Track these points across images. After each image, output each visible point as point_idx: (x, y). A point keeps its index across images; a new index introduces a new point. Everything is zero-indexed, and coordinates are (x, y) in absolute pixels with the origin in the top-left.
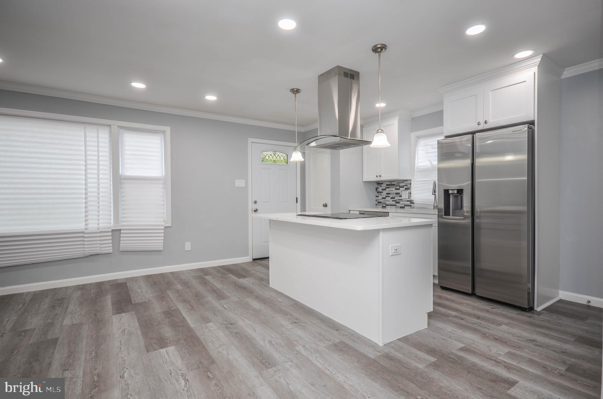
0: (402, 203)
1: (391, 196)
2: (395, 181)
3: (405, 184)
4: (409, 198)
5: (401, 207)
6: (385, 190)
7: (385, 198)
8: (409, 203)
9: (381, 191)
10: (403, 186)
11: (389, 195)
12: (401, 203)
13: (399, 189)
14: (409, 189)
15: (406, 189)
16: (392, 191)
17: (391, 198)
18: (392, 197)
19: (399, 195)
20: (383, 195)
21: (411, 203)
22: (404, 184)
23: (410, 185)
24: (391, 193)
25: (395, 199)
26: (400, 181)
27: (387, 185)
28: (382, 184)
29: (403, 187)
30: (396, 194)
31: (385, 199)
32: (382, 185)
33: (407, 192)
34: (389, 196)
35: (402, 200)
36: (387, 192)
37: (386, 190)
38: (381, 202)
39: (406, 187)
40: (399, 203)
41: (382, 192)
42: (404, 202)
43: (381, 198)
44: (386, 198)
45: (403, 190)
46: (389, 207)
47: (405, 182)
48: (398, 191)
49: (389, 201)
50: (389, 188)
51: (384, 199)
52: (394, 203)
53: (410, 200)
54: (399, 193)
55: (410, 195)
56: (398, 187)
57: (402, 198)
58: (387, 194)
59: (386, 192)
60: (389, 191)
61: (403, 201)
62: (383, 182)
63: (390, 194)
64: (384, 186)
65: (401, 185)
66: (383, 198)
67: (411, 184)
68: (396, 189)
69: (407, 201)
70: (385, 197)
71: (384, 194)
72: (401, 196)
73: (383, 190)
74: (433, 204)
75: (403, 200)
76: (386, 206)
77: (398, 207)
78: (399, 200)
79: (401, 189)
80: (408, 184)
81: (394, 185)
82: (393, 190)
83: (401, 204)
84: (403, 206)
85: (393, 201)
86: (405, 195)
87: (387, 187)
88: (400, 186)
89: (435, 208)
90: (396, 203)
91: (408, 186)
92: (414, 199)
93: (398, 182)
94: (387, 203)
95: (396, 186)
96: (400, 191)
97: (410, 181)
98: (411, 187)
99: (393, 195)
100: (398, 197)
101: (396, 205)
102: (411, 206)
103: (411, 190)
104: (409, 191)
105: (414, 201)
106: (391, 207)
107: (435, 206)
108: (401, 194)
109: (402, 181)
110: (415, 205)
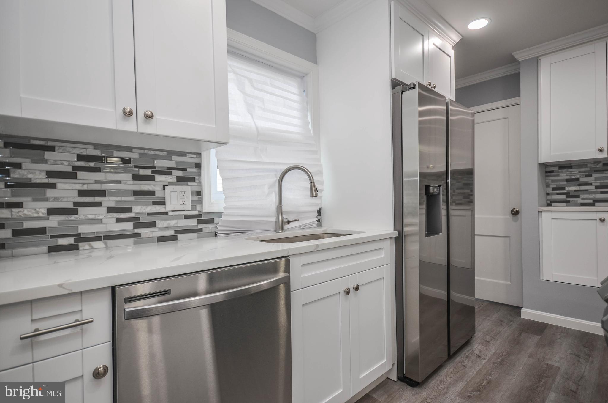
0: (164, 227)
1: (109, 201)
3: (177, 162)
4: (194, 208)
5: (160, 239)
6: (71, 175)
7: (73, 211)
8: (193, 223)
9: (46, 181)
10: (169, 168)
11: (98, 199)
12: (160, 223)
13: (151, 178)
14: (193, 180)
15: (181, 180)
16: (119, 182)
17: (111, 210)
18: (113, 205)
19: (152, 199)
20: (56, 199)
21: (199, 222)
22: (172, 164)
23: (195, 170)
24: (110, 191)
25: (131, 212)
26: (152, 152)
27: (80, 158)
28: (52, 149)
29: (168, 172)
30: (136, 193)
31: (73, 217)
32: (48, 155)
33: (188, 188)
34: (99, 204)
35: (166, 213)
36: (85, 187)
37: (75, 178)
38: (42, 231)
39: (180, 173)
40: (152, 225)
41: (53, 186)
42: (173, 223)
43: (45, 211)
44: (80, 210)
45: (170, 184)
46: (98, 244)
47: (175, 158)
48: (145, 186)
49: (99, 221)
50: (97, 170)
51: (62, 218)
52: (128, 226)
53: (195, 213)
54: (152, 193)
55: (196, 198)
56: (148, 172)
57: (168, 207)
58: (82, 193)
59: (79, 187)
60: (97, 182)
61: (172, 218)
62: (50, 144)
63: (102, 193)
64: (63, 160)
65: (160, 164)
66: (51, 212)
67: (198, 166)
68: (136, 178)
69: (187, 217)
70: (71, 206)
72: (162, 202)
73: (50, 174)
74: (274, 219)
75: (170, 213)
76: (80, 244)
78: (149, 214)
79: (158, 178)
80: (190, 164)
83: (161, 229)
84: (172, 233)
85: (119, 220)
86: (177, 198)
87: (81, 164)
88: (155, 168)
89: (282, 229)
90: (136, 226)
91: (189, 170)
92: (216, 209)
93: (146, 152)
94: (84, 229)
95: (136, 167)
96: (154, 185)
97: (195, 156)
98: (200, 175)
99: (119, 199)
100: (147, 205)
101: (138, 235)
102: (201, 230)
103: (200, 184)
104: (192, 186)
105: (220, 214)
106: (110, 242)
107: (281, 225)
108: (159, 194)
109: (161, 153)
110: (220, 226)
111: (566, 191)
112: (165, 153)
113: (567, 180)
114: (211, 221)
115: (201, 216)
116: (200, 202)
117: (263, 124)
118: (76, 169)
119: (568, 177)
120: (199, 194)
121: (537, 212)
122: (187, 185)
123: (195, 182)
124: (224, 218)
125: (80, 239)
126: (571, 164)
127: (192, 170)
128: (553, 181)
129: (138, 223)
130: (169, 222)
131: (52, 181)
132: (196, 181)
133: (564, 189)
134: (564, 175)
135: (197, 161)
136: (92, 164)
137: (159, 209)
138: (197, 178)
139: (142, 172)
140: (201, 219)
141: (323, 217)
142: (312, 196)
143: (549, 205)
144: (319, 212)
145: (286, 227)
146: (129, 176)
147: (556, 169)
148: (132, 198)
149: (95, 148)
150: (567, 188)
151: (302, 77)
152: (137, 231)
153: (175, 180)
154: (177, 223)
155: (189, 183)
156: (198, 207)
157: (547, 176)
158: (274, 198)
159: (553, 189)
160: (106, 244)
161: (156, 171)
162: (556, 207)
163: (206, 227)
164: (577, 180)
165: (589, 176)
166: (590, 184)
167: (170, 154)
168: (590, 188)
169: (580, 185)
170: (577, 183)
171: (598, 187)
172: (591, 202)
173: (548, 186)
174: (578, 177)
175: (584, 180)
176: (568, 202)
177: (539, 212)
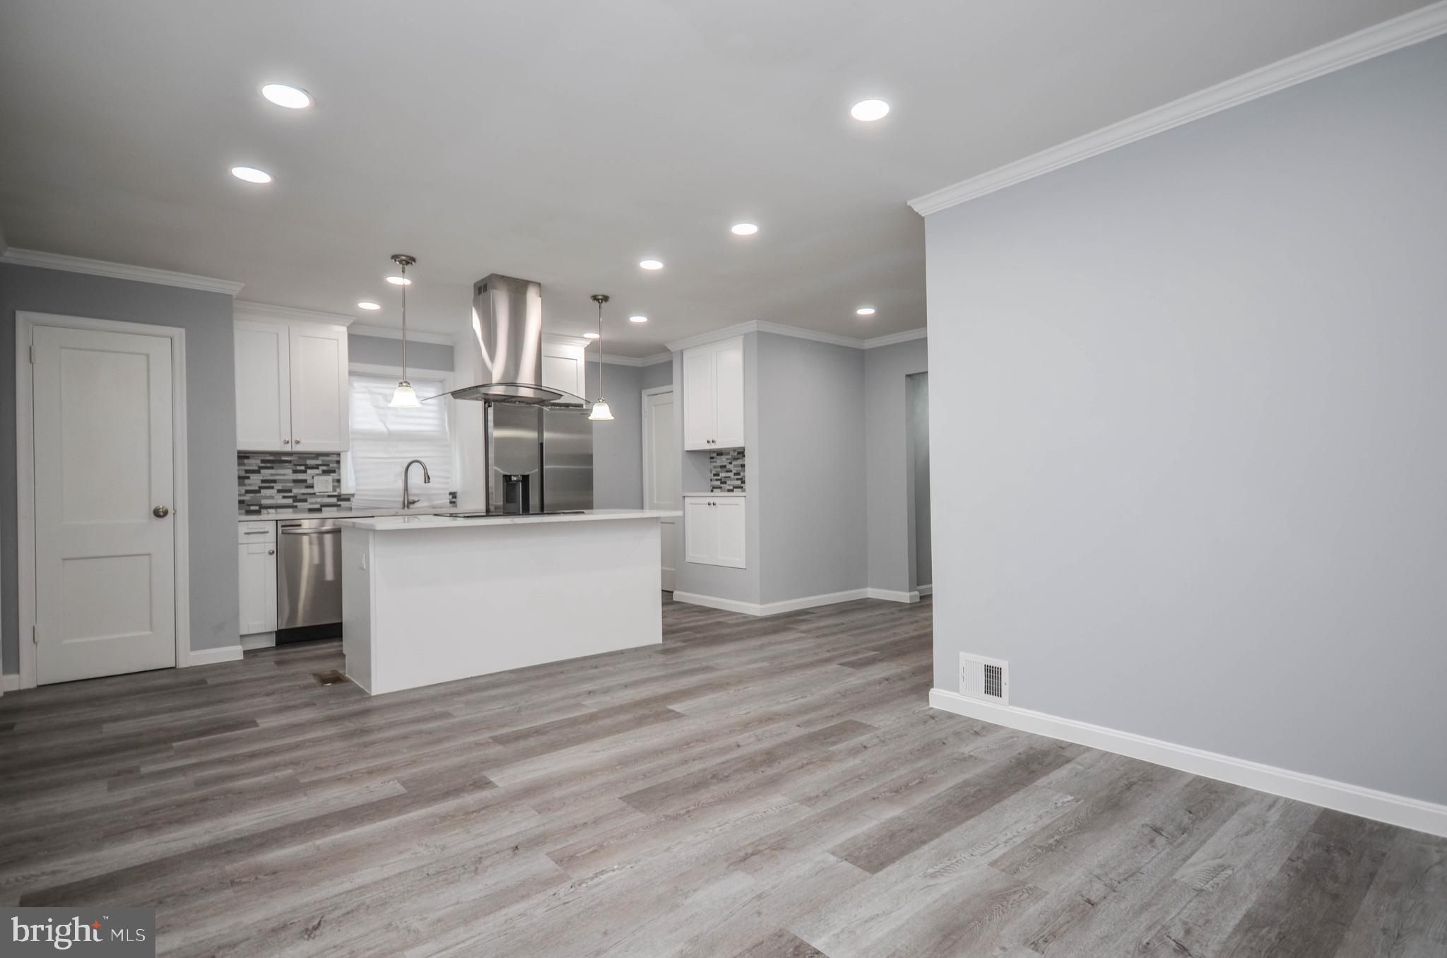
0: (313, 502)
1: (278, 486)
3: (323, 461)
4: (334, 490)
5: (311, 510)
6: (258, 472)
7: (258, 492)
8: (334, 500)
9: (244, 475)
10: (316, 465)
11: (272, 485)
12: (310, 500)
13: (305, 472)
14: (334, 472)
15: (325, 472)
16: (284, 475)
17: (279, 491)
18: (280, 488)
19: (305, 484)
20: (250, 485)
21: (339, 500)
22: (318, 462)
23: (335, 465)
24: (279, 480)
25: (292, 492)
26: (305, 455)
27: (263, 461)
28: (248, 458)
29: (316, 467)
30: (295, 481)
31: (258, 495)
33: (330, 478)
34: (272, 488)
35: (315, 494)
36: (265, 478)
37: (260, 473)
39: (325, 468)
40: (305, 501)
41: (248, 478)
42: (319, 500)
43: (244, 491)
44: (262, 491)
45: (317, 475)
46: (272, 511)
47: (320, 458)
48: (301, 476)
49: (272, 497)
50: (272, 468)
51: (252, 495)
52: (290, 501)
53: (336, 494)
54: (305, 481)
55: (336, 484)
56: (303, 468)
57: (316, 490)
58: (263, 481)
59: (261, 478)
60: (272, 475)
61: (318, 497)
62: (247, 455)
63: (274, 481)
64: (253, 463)
65: (310, 462)
66: (247, 492)
67: (338, 462)
68: (295, 472)
69: (329, 496)
70: (259, 488)
71: (255, 480)
72: (312, 487)
73: (249, 471)
74: (402, 499)
75: (317, 494)
77: (302, 511)
78: (303, 494)
79: (309, 471)
80: (332, 462)
81: (289, 462)
82: (286, 474)
84: (318, 506)
85: (284, 497)
86: (322, 484)
87: (263, 465)
88: (307, 465)
89: (408, 507)
90: (294, 501)
91: (331, 465)
92: (351, 491)
93: (302, 455)
94: (264, 502)
95: (295, 465)
96: (307, 476)
97: (336, 456)
98: (339, 468)
99: (284, 485)
100: (301, 488)
101: (296, 507)
102: (340, 506)
103: (340, 474)
104: (334, 476)
105: (353, 495)
106: (279, 510)
107: (407, 504)
108: (309, 482)
109: (312, 455)
110: (355, 503)
111: (719, 478)
112: (314, 455)
113: (721, 467)
114: (348, 500)
116: (339, 487)
117: (393, 427)
118: (261, 468)
119: (721, 464)
120: (339, 481)
121: (681, 498)
124: (355, 496)
125: (262, 507)
126: (722, 451)
127: (333, 465)
128: (715, 467)
129: (295, 499)
130: (316, 499)
131: (248, 475)
132: (337, 473)
133: (718, 475)
134: (719, 461)
135: (338, 459)
136: (269, 465)
137: (310, 491)
138: (337, 470)
139: (299, 468)
140: (339, 497)
141: (458, 500)
142: (425, 482)
143: (712, 491)
144: (454, 495)
145: (412, 506)
146: (290, 471)
147: (715, 455)
148: (292, 484)
149: (270, 456)
150: (720, 474)
151: (441, 382)
152: (295, 504)
153: (321, 472)
154: (322, 500)
155: (331, 474)
156: (338, 490)
157: (711, 462)
158: (400, 485)
159: (715, 475)
161: (308, 467)
162: (717, 492)
163: (342, 503)
164: (725, 466)
165: (730, 463)
166: (731, 471)
167: (317, 455)
168: (731, 475)
169: (727, 471)
170: (725, 469)
171: (735, 474)
172: (732, 488)
173: (711, 472)
174: (726, 464)
175: (729, 467)
176: (721, 488)
177: (684, 497)
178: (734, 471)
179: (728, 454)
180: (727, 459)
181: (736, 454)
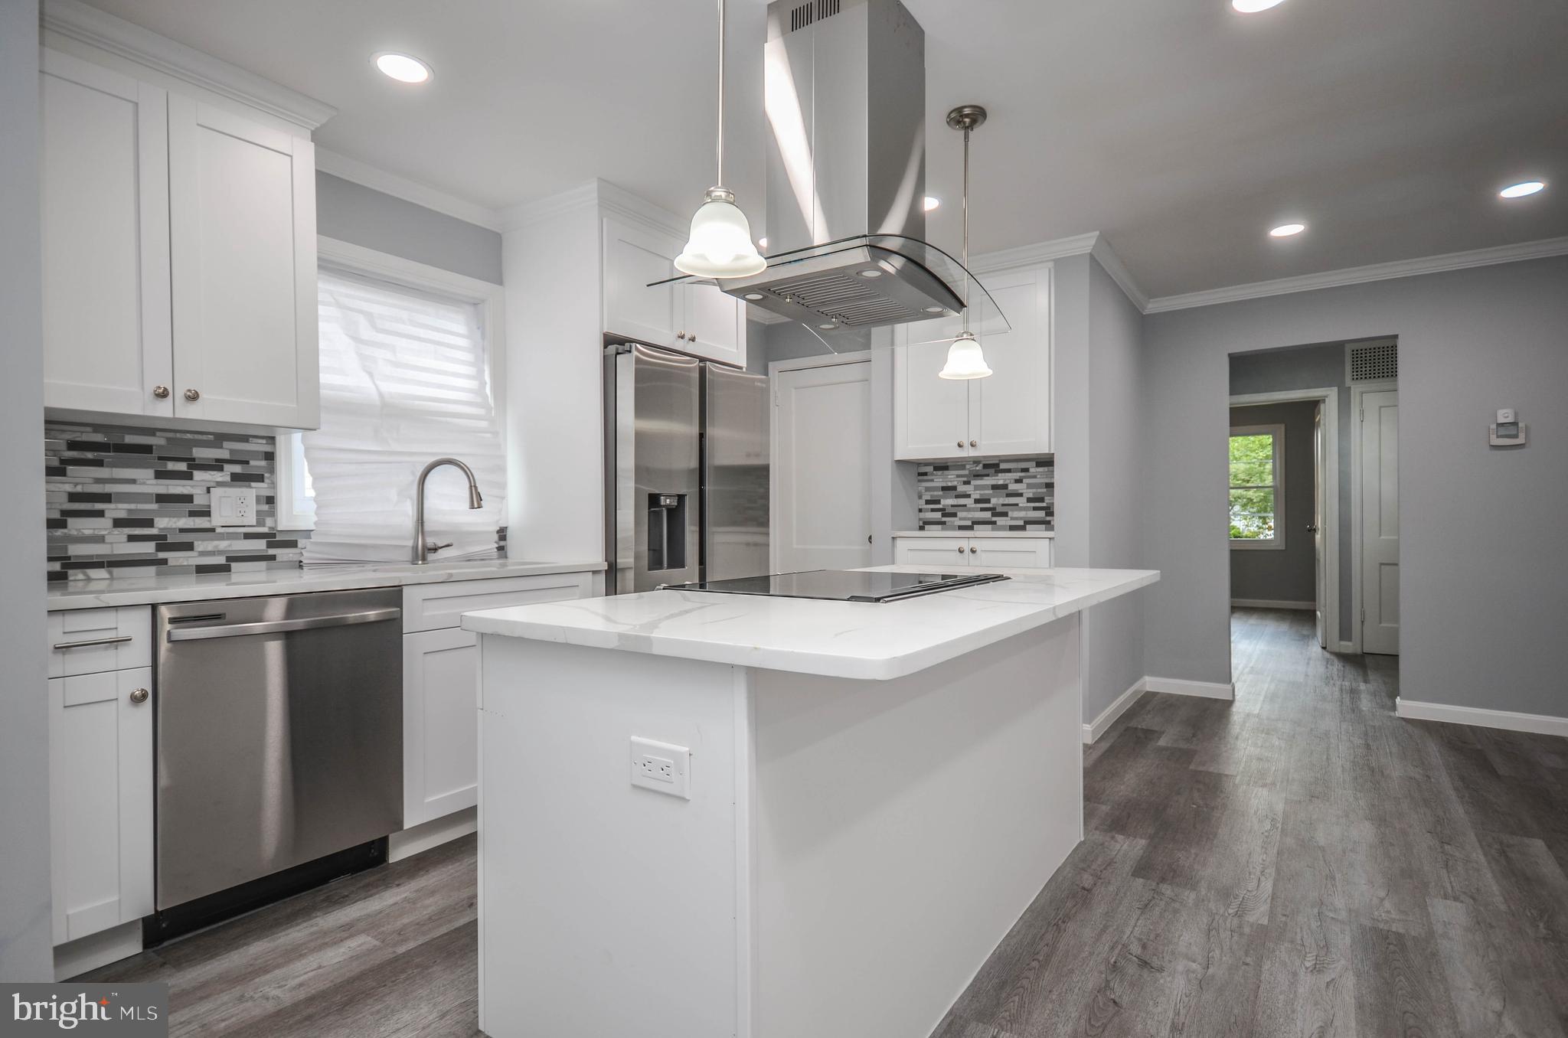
0: (210, 550)
1: (117, 510)
2: (152, 432)
3: (232, 451)
4: (260, 522)
5: (201, 570)
8: (260, 545)
10: (217, 460)
11: (99, 506)
12: (200, 546)
13: (186, 476)
14: (260, 478)
15: (236, 478)
16: (133, 481)
17: (118, 523)
18: (122, 515)
19: (188, 507)
21: (270, 545)
22: (223, 454)
23: (263, 463)
24: (117, 494)
25: (153, 526)
26: (189, 436)
29: (217, 465)
30: (161, 498)
33: (250, 494)
34: (100, 514)
35: (213, 530)
36: (79, 489)
37: (65, 474)
39: (237, 469)
40: (189, 547)
42: (223, 545)
44: (71, 521)
45: (220, 484)
47: (226, 444)
48: (177, 488)
49: (101, 539)
50: (99, 463)
52: (148, 548)
53: (264, 530)
54: (188, 499)
55: (266, 507)
56: (182, 467)
57: (216, 520)
58: (73, 497)
59: (69, 488)
60: (98, 481)
61: (222, 537)
63: (107, 498)
65: (201, 453)
67: (270, 457)
68: (160, 475)
69: (248, 536)
72: (207, 513)
74: (410, 543)
75: (219, 530)
77: (182, 572)
78: (182, 530)
79: (198, 475)
80: (255, 455)
81: (147, 449)
83: (203, 554)
84: (221, 560)
85: (132, 538)
86: (231, 507)
88: (194, 459)
89: (424, 559)
90: (160, 548)
91: (252, 463)
92: (300, 526)
93: (178, 435)
94: (76, 551)
95: (160, 458)
96: (192, 486)
97: (264, 441)
98: (272, 470)
99: (133, 506)
100: (179, 516)
101: (165, 562)
102: (273, 558)
103: (273, 485)
104: (261, 488)
105: (307, 533)
106: (116, 571)
107: (422, 554)
108: (199, 501)
109: (204, 437)
110: (308, 551)
111: (940, 506)
112: (211, 437)
113: (944, 489)
114: (293, 544)
115: (274, 535)
116: (272, 513)
117: (392, 389)
119: (944, 485)
120: (271, 500)
121: (890, 540)
122: (250, 487)
123: (263, 481)
124: (314, 538)
126: (946, 463)
127: (258, 464)
128: (928, 489)
129: (163, 543)
130: (216, 543)
132: (266, 480)
133: (938, 502)
134: (939, 480)
135: (268, 449)
136: (89, 454)
137: (200, 522)
138: (266, 475)
139: (171, 466)
140: (274, 540)
141: (510, 543)
142: (472, 507)
143: (922, 528)
144: (502, 534)
145: (431, 556)
146: (150, 473)
147: (930, 469)
148: (155, 506)
149: (95, 431)
150: (942, 501)
151: (475, 304)
152: (162, 555)
153: (228, 479)
154: (230, 546)
155: (253, 484)
156: (269, 522)
157: (919, 481)
158: (409, 509)
159: (928, 502)
160: (111, 573)
161: (195, 465)
162: (933, 531)
163: (281, 553)
164: (954, 488)
165: (967, 483)
166: (969, 496)
167: (220, 438)
168: (969, 502)
169: (957, 497)
170: (954, 493)
171: (977, 501)
172: (969, 523)
173: (920, 497)
174: (955, 483)
175: (962, 488)
176: (944, 523)
177: (894, 538)
178: (976, 495)
179: (963, 467)
180: (958, 476)
181: (980, 467)
